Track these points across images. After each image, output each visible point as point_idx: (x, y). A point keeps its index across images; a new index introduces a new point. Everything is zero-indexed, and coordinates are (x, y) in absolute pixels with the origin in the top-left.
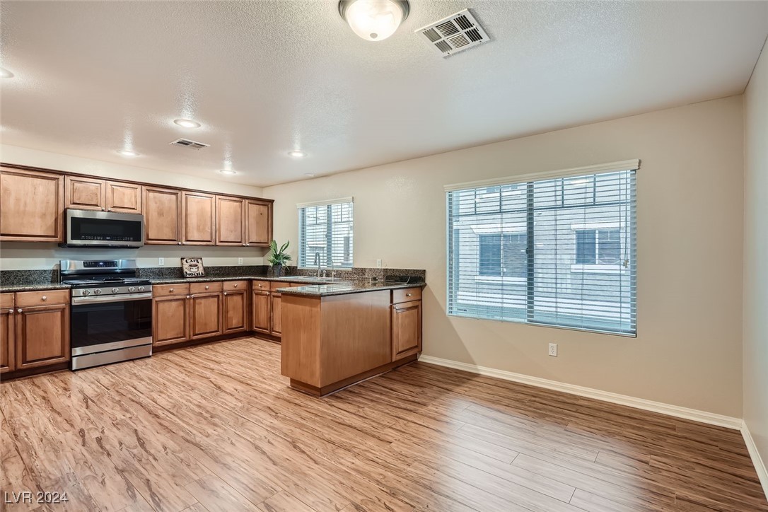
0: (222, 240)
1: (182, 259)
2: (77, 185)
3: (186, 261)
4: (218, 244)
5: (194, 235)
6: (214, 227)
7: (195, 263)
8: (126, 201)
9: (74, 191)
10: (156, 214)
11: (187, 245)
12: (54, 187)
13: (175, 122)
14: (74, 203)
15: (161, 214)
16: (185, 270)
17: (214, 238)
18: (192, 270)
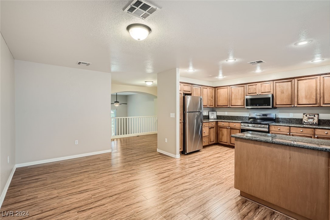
0: (325, 103)
1: (304, 114)
2: (250, 87)
3: (306, 116)
4: (322, 105)
5: (303, 101)
6: (318, 96)
7: (313, 117)
8: (266, 89)
9: (249, 89)
10: (280, 92)
11: (298, 107)
12: (243, 89)
13: (226, 61)
14: (249, 93)
15: (282, 92)
16: (304, 120)
17: (318, 102)
18: (309, 121)
